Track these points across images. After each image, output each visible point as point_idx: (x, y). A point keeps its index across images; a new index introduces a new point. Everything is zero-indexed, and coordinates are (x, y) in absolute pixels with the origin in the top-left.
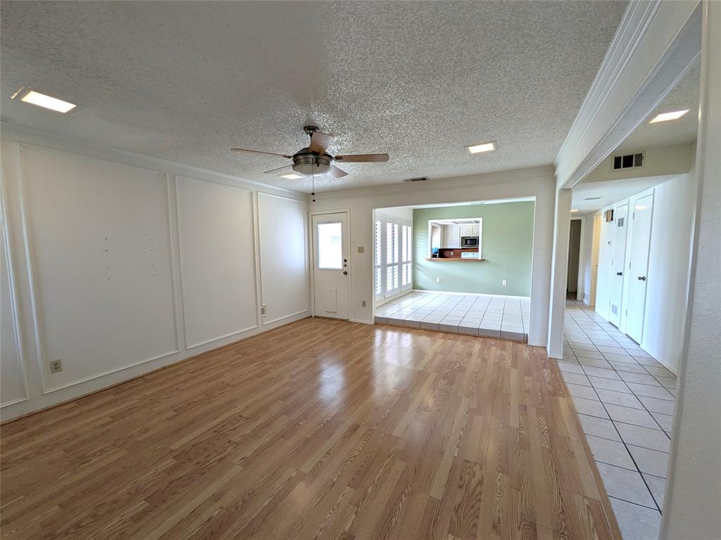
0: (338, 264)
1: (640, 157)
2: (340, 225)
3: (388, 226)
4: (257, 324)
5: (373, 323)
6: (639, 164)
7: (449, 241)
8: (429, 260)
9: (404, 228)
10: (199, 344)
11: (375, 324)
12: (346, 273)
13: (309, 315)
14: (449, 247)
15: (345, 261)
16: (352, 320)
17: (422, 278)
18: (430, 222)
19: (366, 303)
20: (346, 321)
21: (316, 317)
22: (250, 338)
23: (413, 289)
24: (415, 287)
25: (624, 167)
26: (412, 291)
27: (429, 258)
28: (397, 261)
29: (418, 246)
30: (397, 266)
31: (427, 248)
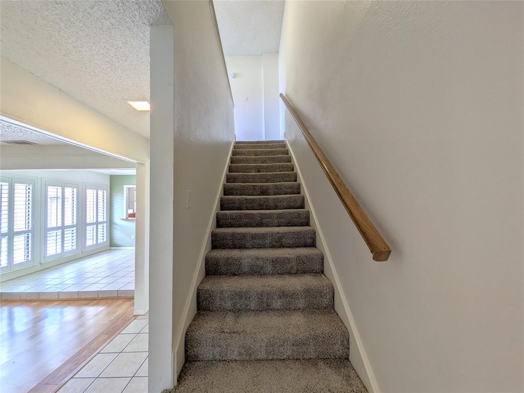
8: (124, 220)
9: (90, 194)
17: (118, 235)
18: (125, 187)
23: (110, 246)
24: (112, 245)
26: (108, 248)
27: (125, 218)
28: (75, 224)
29: (115, 207)
30: (75, 228)
31: (123, 209)
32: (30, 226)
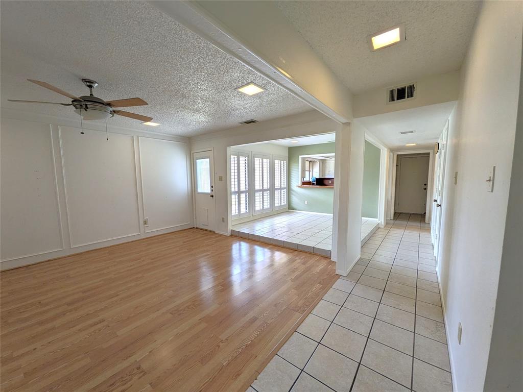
0: (207, 190)
1: (411, 88)
2: (208, 160)
3: (256, 161)
4: (140, 232)
5: (229, 234)
6: (411, 95)
7: (327, 172)
8: (299, 187)
9: (277, 162)
10: (79, 245)
11: (231, 235)
12: (212, 196)
13: (192, 227)
14: (327, 177)
15: (212, 187)
16: (216, 232)
17: (295, 200)
18: (300, 157)
19: (224, 220)
20: (213, 232)
21: (197, 228)
22: (132, 242)
23: (289, 209)
24: (290, 208)
25: (397, 99)
26: (288, 210)
27: (300, 185)
28: (268, 188)
29: (292, 176)
30: (269, 191)
31: (298, 177)
32: (247, 188)
